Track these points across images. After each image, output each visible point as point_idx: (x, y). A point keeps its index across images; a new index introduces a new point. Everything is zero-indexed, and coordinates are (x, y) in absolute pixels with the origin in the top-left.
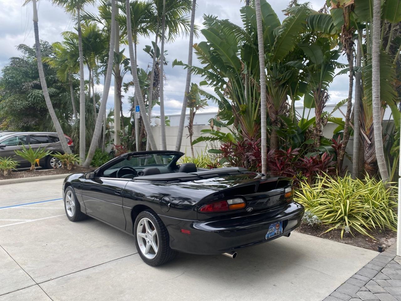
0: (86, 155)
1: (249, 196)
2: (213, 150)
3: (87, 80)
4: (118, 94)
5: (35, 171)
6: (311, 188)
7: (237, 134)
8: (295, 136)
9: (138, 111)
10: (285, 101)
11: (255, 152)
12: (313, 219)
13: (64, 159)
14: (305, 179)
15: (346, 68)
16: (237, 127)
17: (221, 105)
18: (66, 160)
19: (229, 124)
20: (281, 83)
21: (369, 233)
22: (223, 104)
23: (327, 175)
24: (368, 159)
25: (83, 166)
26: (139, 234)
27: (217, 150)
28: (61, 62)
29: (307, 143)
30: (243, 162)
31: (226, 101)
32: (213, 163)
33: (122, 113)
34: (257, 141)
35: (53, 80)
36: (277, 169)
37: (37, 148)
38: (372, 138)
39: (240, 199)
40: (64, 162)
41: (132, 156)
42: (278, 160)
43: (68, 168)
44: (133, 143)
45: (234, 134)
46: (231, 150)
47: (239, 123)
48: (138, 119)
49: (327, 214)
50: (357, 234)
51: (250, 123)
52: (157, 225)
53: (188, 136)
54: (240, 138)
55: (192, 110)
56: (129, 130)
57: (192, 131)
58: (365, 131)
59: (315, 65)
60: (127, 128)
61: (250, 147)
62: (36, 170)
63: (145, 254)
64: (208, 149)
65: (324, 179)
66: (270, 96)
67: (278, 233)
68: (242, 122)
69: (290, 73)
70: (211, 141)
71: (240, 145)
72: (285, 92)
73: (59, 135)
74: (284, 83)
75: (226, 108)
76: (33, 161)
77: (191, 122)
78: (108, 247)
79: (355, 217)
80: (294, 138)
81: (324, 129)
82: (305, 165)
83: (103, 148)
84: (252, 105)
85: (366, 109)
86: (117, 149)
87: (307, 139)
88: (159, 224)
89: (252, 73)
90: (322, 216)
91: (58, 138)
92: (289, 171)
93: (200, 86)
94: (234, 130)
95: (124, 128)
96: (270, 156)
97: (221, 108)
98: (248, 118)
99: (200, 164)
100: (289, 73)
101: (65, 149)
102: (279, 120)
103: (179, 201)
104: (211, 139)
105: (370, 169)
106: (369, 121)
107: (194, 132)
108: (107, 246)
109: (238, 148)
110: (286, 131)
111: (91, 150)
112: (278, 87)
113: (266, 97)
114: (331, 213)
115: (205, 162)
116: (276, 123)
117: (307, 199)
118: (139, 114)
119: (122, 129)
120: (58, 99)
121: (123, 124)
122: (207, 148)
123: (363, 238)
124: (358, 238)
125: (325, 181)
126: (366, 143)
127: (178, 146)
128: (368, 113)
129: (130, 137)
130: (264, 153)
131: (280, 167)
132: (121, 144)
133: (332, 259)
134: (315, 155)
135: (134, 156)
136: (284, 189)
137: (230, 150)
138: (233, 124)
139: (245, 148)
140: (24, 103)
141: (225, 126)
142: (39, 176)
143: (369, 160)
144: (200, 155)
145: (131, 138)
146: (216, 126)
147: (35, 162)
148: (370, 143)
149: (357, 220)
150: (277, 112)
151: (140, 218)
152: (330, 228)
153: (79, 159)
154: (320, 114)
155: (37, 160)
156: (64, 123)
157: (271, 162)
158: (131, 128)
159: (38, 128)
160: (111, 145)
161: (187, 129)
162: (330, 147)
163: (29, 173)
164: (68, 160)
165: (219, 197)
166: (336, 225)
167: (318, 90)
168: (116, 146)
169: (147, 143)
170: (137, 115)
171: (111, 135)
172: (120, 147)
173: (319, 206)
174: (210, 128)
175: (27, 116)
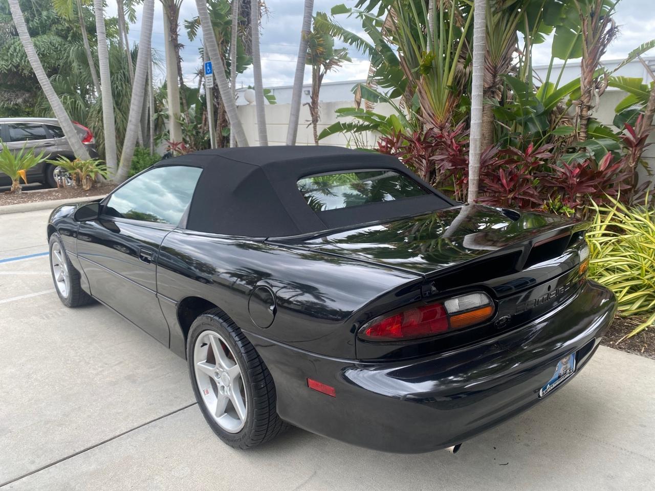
0: (118, 160)
3: (115, 17)
4: (172, 41)
5: (20, 192)
8: (531, 119)
9: (210, 73)
10: (513, 44)
11: (453, 153)
13: (76, 169)
14: (570, 212)
16: (410, 103)
17: (375, 57)
18: (78, 170)
19: (394, 95)
22: (379, 54)
23: (618, 205)
26: (200, 363)
29: (553, 134)
31: (386, 48)
33: (181, 79)
36: (501, 190)
37: (20, 149)
39: (478, 296)
40: (75, 175)
42: (504, 170)
43: (84, 187)
44: (206, 138)
48: (210, 88)
49: (628, 293)
51: (438, 93)
52: (242, 356)
53: (309, 123)
55: (318, 71)
56: (196, 112)
57: (317, 113)
60: (192, 109)
62: (22, 191)
63: (216, 415)
65: (612, 211)
68: (423, 92)
70: (355, 132)
71: (419, 139)
73: (61, 123)
75: (387, 64)
76: (14, 173)
77: (315, 95)
78: (134, 382)
80: (528, 123)
81: (599, 104)
82: (563, 181)
83: (152, 148)
86: (176, 150)
87: (553, 126)
91: (59, 129)
92: (525, 193)
93: (332, 15)
94: (402, 108)
95: (188, 108)
96: (487, 161)
97: (375, 62)
98: (436, 82)
101: (75, 151)
104: (355, 130)
107: (321, 117)
108: (131, 379)
109: (413, 145)
111: (126, 152)
112: (500, 14)
113: (485, 28)
114: (636, 291)
116: (493, 92)
118: (212, 78)
119: (183, 111)
121: (184, 101)
125: (614, 216)
127: (290, 143)
129: (199, 126)
130: (475, 154)
131: (508, 185)
132: (184, 140)
134: (580, 159)
137: (397, 152)
138: (401, 96)
139: (431, 146)
141: (384, 100)
142: (27, 202)
145: (201, 128)
146: (366, 101)
147: (17, 177)
150: (495, 68)
151: (200, 331)
152: (637, 325)
153: (105, 170)
154: (592, 71)
155: (22, 173)
156: (75, 101)
157: (487, 174)
158: (200, 109)
159: (33, 111)
160: (165, 142)
161: (307, 108)
162: (609, 142)
163: (8, 196)
164: (82, 172)
165: (421, 293)
166: (648, 318)
167: (592, 15)
168: (173, 144)
169: (231, 138)
170: (207, 81)
171: (164, 123)
172: (179, 146)
173: (605, 273)
174: (355, 106)
175: (10, 88)
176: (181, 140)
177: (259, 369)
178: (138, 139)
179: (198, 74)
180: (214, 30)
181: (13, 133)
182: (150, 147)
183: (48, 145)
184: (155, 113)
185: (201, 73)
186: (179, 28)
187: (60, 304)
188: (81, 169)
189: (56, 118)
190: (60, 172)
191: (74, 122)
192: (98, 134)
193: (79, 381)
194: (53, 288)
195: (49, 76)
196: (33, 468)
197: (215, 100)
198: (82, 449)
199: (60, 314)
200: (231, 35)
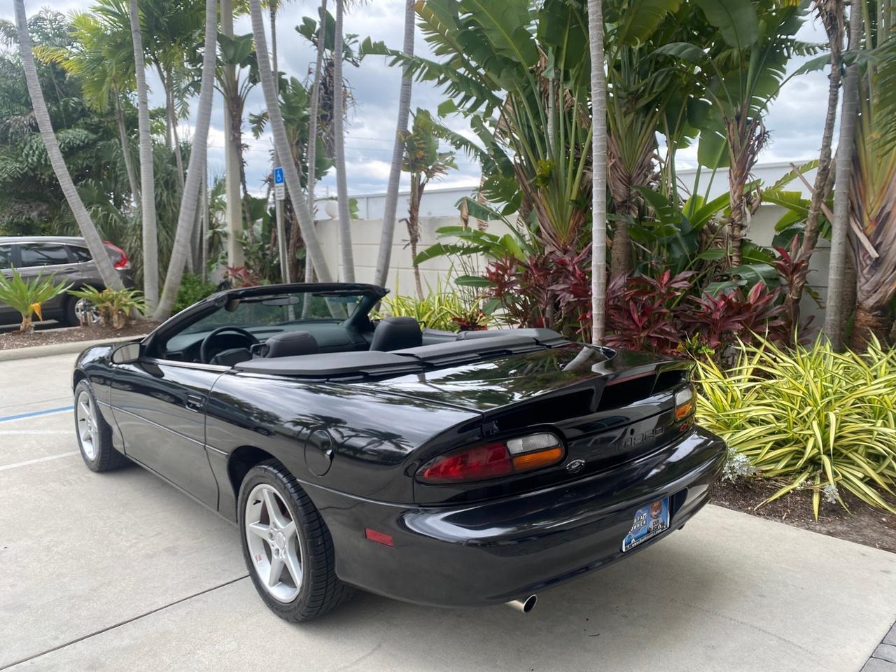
0: (161, 290)
1: (571, 423)
2: (467, 277)
4: (233, 140)
5: (32, 332)
6: (725, 378)
7: (527, 237)
8: (676, 240)
9: (282, 181)
10: (651, 150)
11: (575, 282)
12: (736, 465)
13: (105, 302)
14: (709, 353)
15: (821, 54)
16: (528, 220)
17: (487, 165)
18: (108, 304)
19: (508, 211)
20: (642, 103)
21: (886, 500)
22: (493, 163)
23: (766, 343)
24: (868, 298)
25: (152, 320)
26: (252, 526)
27: (478, 278)
28: (91, 61)
29: (704, 258)
30: (543, 306)
31: (499, 153)
32: (468, 309)
33: (244, 188)
34: (578, 254)
35: (79, 109)
36: (632, 327)
37: (35, 276)
38: (880, 244)
39: (546, 436)
40: (104, 310)
41: (239, 300)
42: (636, 303)
43: (115, 325)
44: (275, 262)
45: (521, 237)
46: (513, 278)
47: (531, 209)
48: (281, 201)
49: (772, 449)
50: (856, 504)
51: (561, 208)
52: (298, 510)
53: (407, 243)
54: (535, 248)
55: (417, 179)
56: (264, 229)
57: (416, 231)
58: (862, 223)
59: (735, 53)
60: (258, 226)
61: (562, 270)
62: (34, 330)
63: (269, 584)
64: (455, 275)
65: (760, 352)
66: (613, 138)
67: (656, 529)
68: (541, 207)
69: (667, 75)
70: (461, 254)
71: (536, 265)
72: (651, 126)
73: (89, 243)
74: (649, 103)
75: (501, 172)
76: (26, 307)
77: (414, 208)
78: (175, 554)
79: (847, 457)
80: (673, 245)
81: (752, 222)
82: (707, 316)
83: (204, 274)
84: (567, 162)
85: (867, 168)
86: (236, 277)
87: (704, 249)
88: (302, 506)
89: (566, 78)
90: (758, 454)
91: (86, 251)
92: (663, 332)
94: (520, 227)
95: (253, 224)
96: (614, 292)
97: (487, 170)
98: (557, 196)
99: (433, 316)
100: (662, 76)
101: (106, 279)
102: (634, 200)
103: (369, 440)
104: (461, 251)
105: (871, 323)
106: (876, 199)
107: (421, 235)
108: (171, 551)
109: (530, 272)
110: (651, 228)
111: (170, 280)
112: (632, 115)
114: (782, 446)
115: (448, 309)
116: (629, 208)
117: (716, 407)
118: (283, 188)
119: (246, 227)
120: (91, 157)
121: (248, 215)
122: (453, 273)
123: (871, 514)
124: (860, 514)
125: (761, 357)
126: (863, 256)
127: (382, 268)
128: (874, 178)
129: (267, 246)
130: (599, 284)
131: (640, 321)
132: (246, 264)
133: (802, 588)
134: (729, 289)
135: (247, 299)
136: (674, 394)
137: (509, 279)
138: (517, 213)
139: (550, 274)
140: (9, 167)
141: (496, 217)
142: (41, 344)
143: (871, 302)
144: (435, 292)
145: (268, 249)
146: (475, 219)
147: (30, 312)
148: (877, 255)
149: (853, 463)
150: (630, 178)
151: (253, 485)
152: (782, 487)
153: (143, 303)
154: (742, 183)
155: (36, 307)
156: (108, 215)
157: (616, 308)
158: (269, 225)
159: (50, 228)
160: (221, 266)
161: (404, 225)
162: (767, 268)
163: (17, 336)
164: (113, 305)
165: (482, 432)
166: (795, 479)
167: (738, 118)
168: (232, 269)
169: (307, 262)
170: (277, 191)
171: (220, 242)
172: (241, 272)
173: (747, 425)
174: (460, 224)
175: (22, 198)
176: (242, 265)
177: (316, 524)
178: (187, 262)
179: (266, 182)
180: (287, 129)
181: (26, 256)
182: (201, 273)
183: (70, 271)
184: (210, 229)
185: (271, 181)
186: (242, 125)
187: (85, 468)
188: (112, 302)
189: (81, 236)
190: (85, 306)
191: (104, 240)
192: (134, 256)
193: (108, 554)
194: (77, 450)
195: (75, 183)
196: (57, 644)
197: (288, 214)
198: (113, 624)
199: (85, 480)
200: (308, 133)
